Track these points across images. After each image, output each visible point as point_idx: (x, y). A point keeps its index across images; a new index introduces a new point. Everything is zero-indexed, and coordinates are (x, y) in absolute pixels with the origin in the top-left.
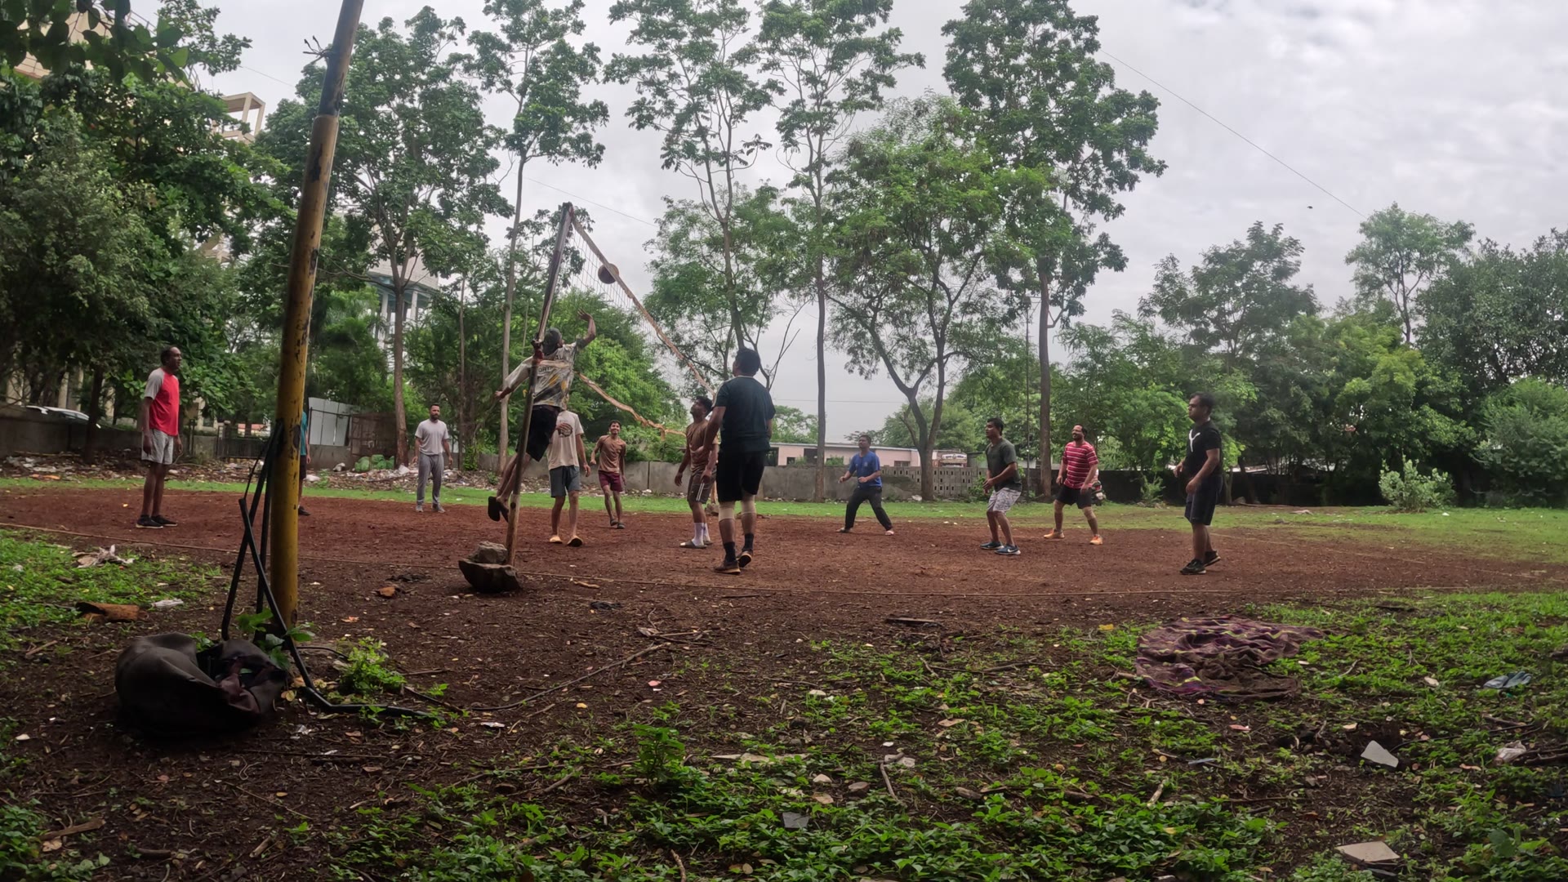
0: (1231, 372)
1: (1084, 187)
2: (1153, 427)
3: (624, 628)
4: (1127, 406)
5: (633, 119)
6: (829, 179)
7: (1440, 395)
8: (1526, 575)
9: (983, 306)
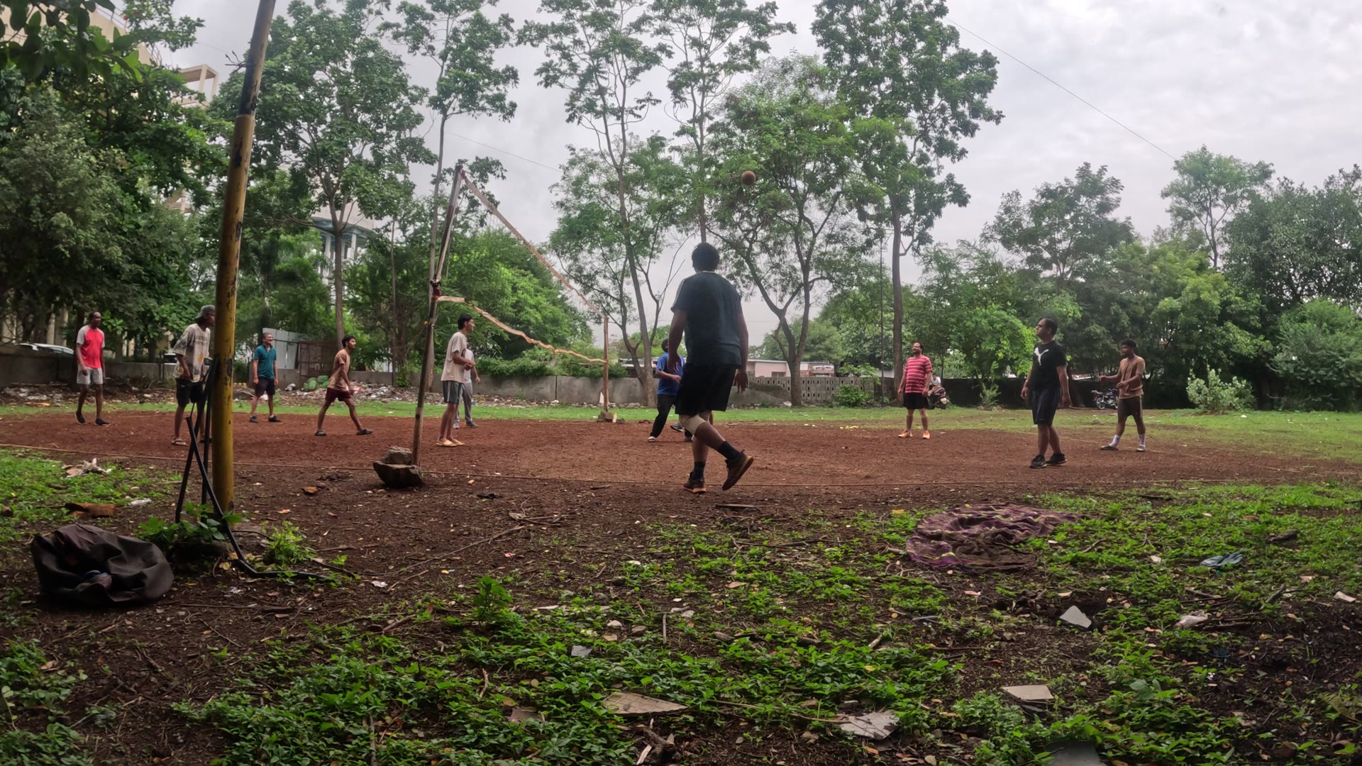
0: (1059, 294)
1: (932, 134)
2: (991, 341)
3: (499, 513)
4: (969, 323)
5: (542, 78)
6: (710, 130)
7: (1242, 313)
8: (1292, 470)
9: (844, 237)
